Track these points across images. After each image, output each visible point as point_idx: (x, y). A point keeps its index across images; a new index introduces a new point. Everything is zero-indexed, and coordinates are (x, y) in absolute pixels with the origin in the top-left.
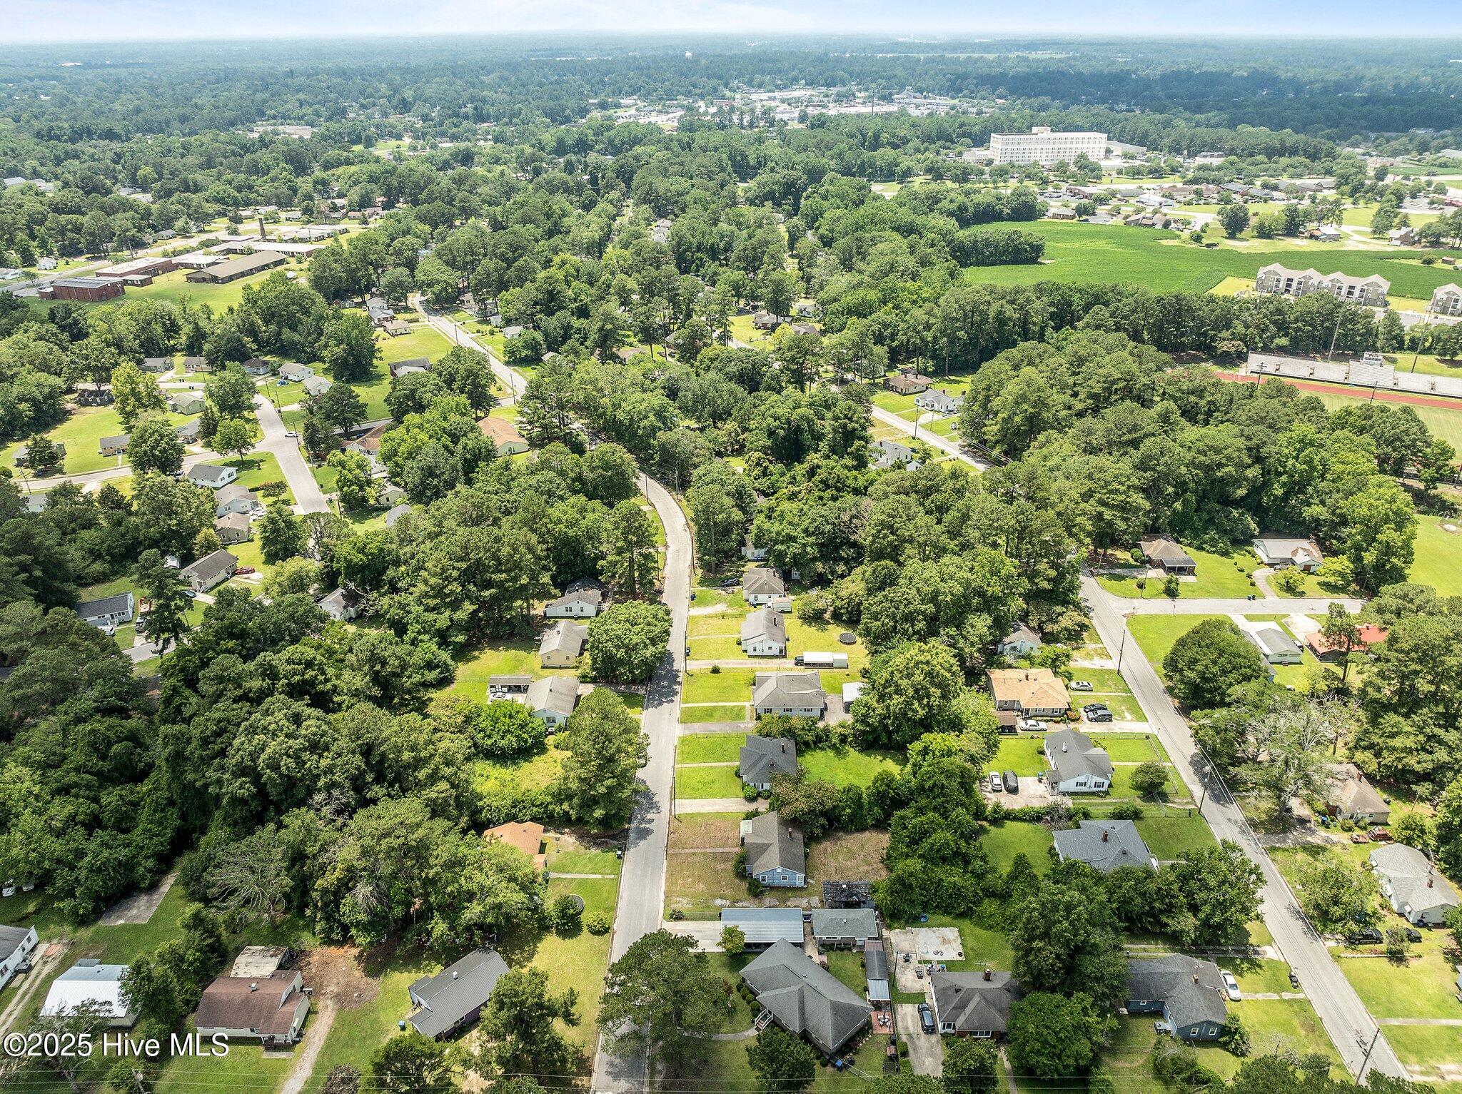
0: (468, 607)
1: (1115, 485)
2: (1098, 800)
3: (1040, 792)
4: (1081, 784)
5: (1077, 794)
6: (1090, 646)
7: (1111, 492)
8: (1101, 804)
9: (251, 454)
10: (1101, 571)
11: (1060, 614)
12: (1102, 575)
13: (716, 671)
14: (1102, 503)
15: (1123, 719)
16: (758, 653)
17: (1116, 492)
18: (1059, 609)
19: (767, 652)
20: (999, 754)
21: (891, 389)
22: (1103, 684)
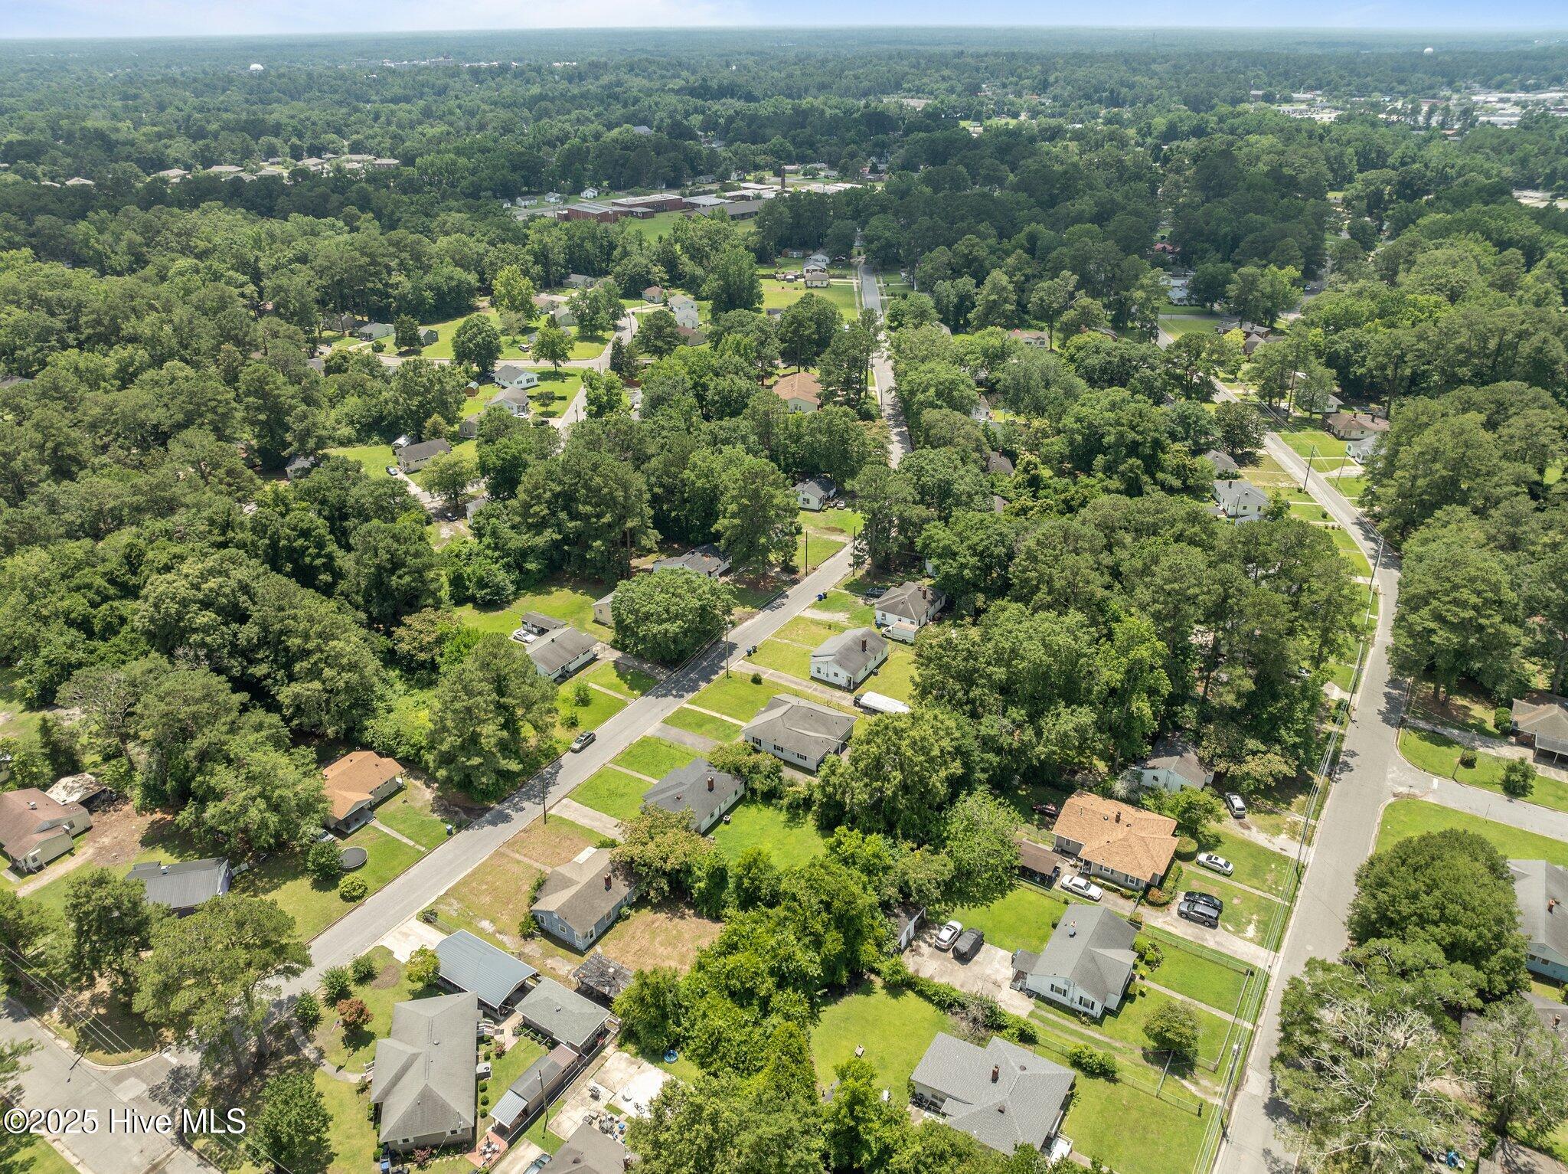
0: (549, 535)
1: (1465, 594)
2: (1072, 1024)
3: (999, 978)
4: (1058, 991)
5: (1050, 1002)
6: (1293, 815)
7: (1456, 602)
8: (1073, 1033)
9: (565, 367)
10: (1422, 724)
11: (1254, 753)
12: (1416, 729)
13: (757, 680)
14: (1439, 618)
15: (1239, 930)
16: (822, 676)
17: (1462, 604)
18: (1252, 744)
19: (832, 679)
20: (997, 905)
21: (1328, 429)
22: (1256, 873)
